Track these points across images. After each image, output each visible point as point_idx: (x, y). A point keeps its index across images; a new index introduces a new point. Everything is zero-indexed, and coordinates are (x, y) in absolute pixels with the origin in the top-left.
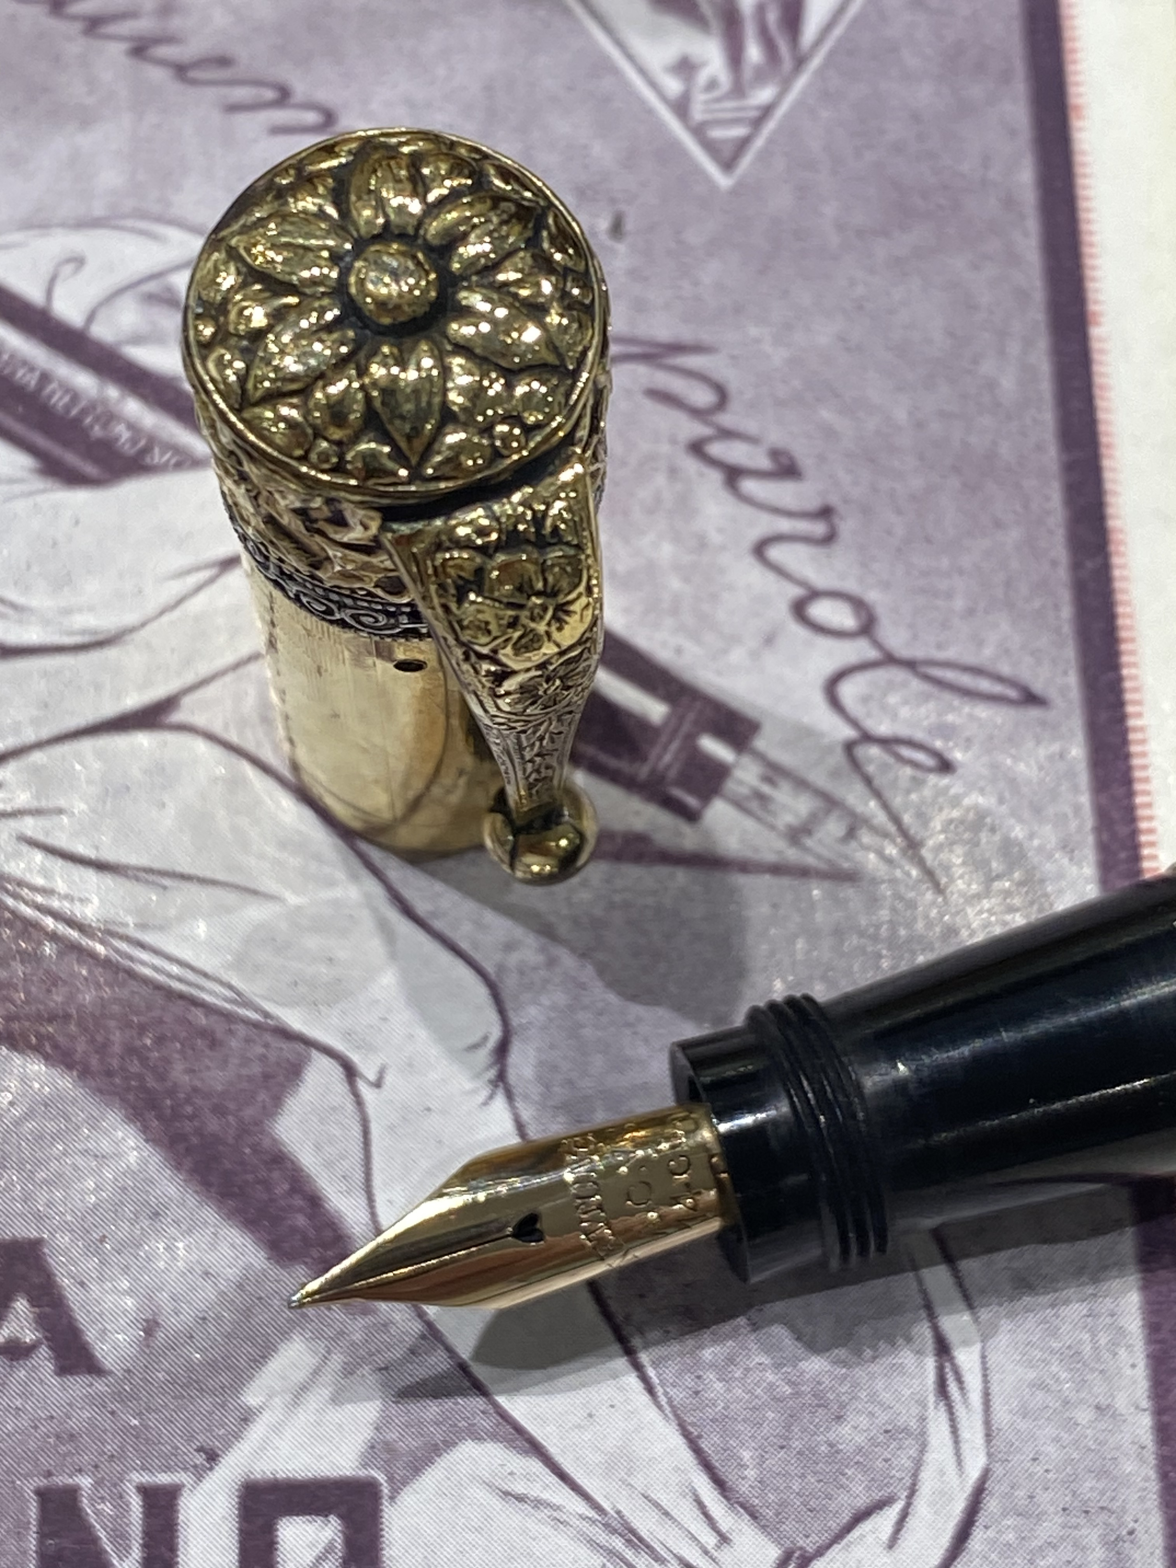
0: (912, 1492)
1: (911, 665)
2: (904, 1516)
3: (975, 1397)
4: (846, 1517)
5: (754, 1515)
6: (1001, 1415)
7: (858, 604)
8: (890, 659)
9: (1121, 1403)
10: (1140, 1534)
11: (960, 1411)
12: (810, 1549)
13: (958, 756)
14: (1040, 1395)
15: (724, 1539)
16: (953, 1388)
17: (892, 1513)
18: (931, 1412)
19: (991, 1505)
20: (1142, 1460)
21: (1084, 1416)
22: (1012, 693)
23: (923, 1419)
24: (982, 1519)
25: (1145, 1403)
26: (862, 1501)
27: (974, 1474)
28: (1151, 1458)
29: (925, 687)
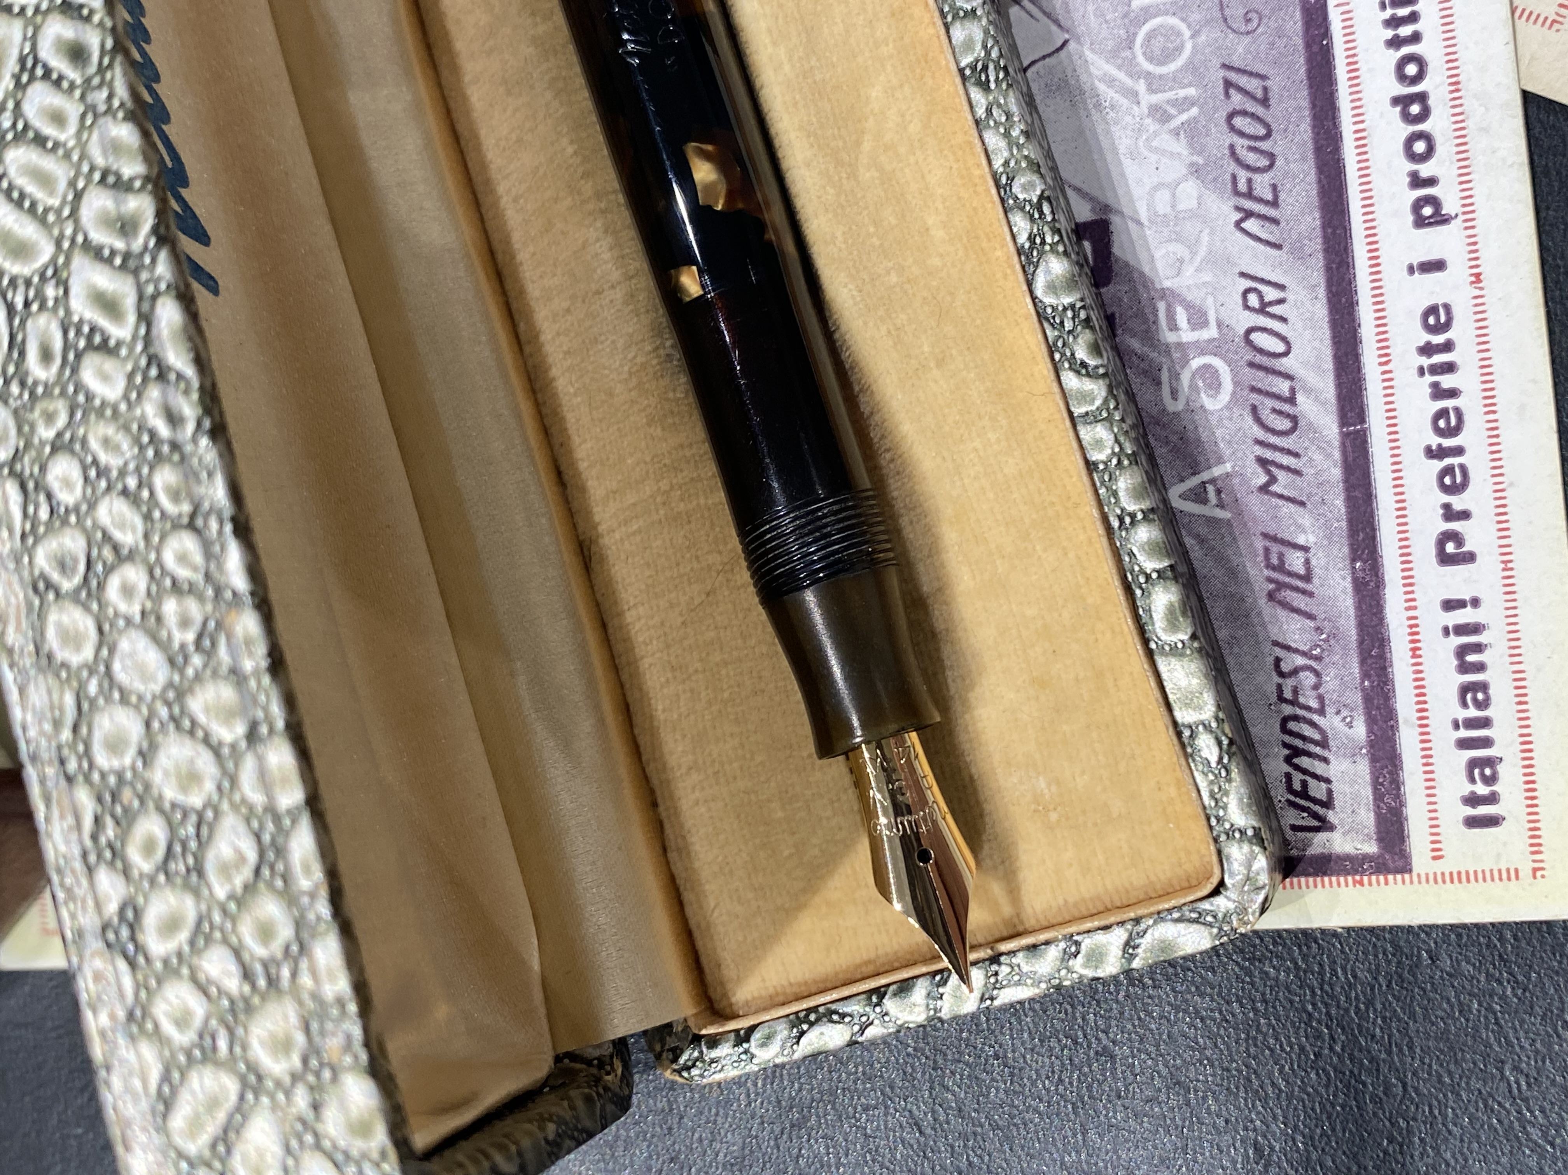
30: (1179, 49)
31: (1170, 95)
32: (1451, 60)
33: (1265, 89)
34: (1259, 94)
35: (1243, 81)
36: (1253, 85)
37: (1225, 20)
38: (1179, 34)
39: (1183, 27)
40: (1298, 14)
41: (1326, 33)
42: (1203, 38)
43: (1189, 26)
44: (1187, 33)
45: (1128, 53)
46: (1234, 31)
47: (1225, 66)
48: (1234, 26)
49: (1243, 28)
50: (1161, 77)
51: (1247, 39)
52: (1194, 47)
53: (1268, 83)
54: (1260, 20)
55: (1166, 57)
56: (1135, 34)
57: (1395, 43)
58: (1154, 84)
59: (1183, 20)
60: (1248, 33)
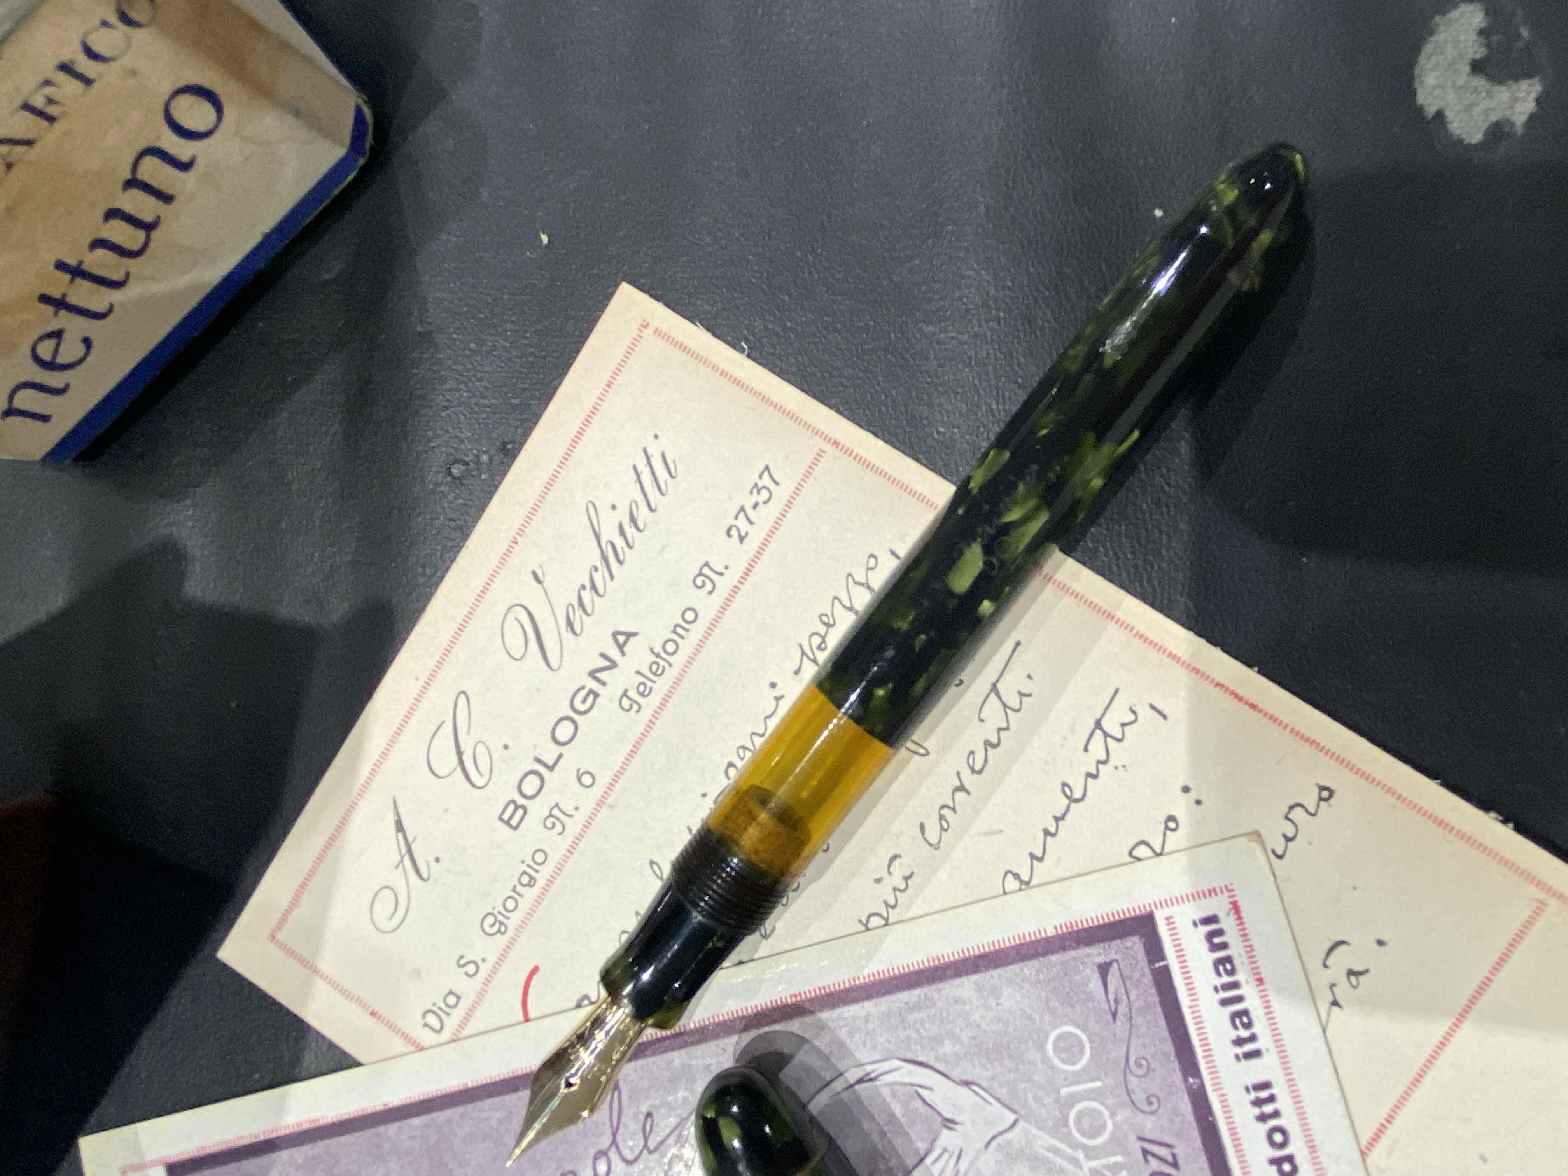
0: (912, 1085)
1: (614, 1135)
2: (921, 1086)
3: (875, 1066)
4: (927, 1107)
5: (933, 1141)
6: (877, 1057)
7: (596, 1159)
8: (614, 1142)
9: (863, 1013)
10: (906, 1000)
11: (880, 1071)
12: (939, 1119)
13: (644, 1109)
14: (868, 1043)
15: (945, 1150)
16: (873, 1075)
17: (920, 1090)
18: (883, 1082)
19: (909, 1056)
20: (881, 1003)
21: (870, 1026)
22: (616, 1094)
23: (886, 1085)
24: (915, 1059)
25: (860, 1005)
26: (920, 1102)
27: (900, 1063)
28: (879, 1000)
29: (621, 1127)
30: (1103, 1126)
31: (1104, 1161)
32: (1306, 1129)
33: (1174, 1156)
34: (1170, 1159)
35: (1156, 1149)
36: (1163, 1152)
37: (1132, 1102)
38: (1100, 1114)
39: (1102, 1108)
40: (1186, 1098)
41: (1209, 1111)
42: (1119, 1118)
43: (1107, 1108)
44: (1106, 1114)
45: (1065, 1130)
46: (1142, 1112)
47: (1141, 1139)
48: (1140, 1107)
49: (1147, 1109)
50: (1094, 1148)
51: (1152, 1117)
52: (1114, 1125)
53: (1175, 1151)
54: (1159, 1101)
55: (1094, 1133)
56: (1067, 1115)
57: (1262, 1118)
58: (1091, 1153)
59: (1102, 1103)
60: (1152, 1113)
